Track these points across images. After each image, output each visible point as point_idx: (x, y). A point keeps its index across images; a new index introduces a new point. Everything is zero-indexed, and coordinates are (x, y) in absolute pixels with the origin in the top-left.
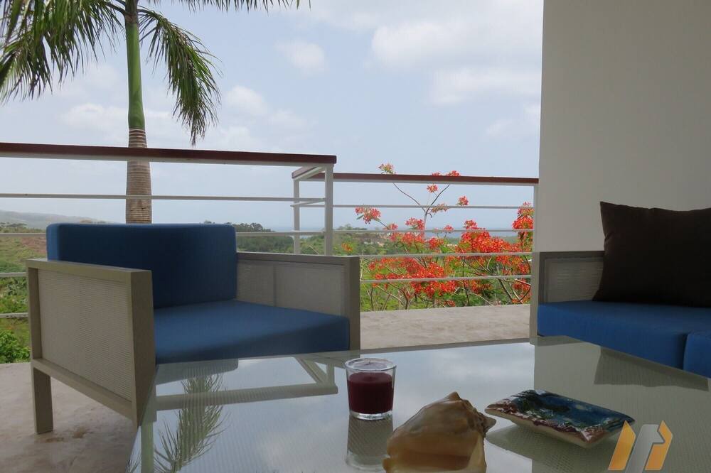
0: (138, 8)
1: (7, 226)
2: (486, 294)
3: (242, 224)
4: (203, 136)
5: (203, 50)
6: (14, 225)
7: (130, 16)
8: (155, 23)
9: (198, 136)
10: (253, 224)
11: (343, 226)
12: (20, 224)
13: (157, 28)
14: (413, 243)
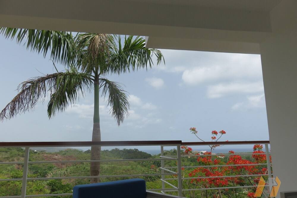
0: (99, 78)
1: (39, 152)
2: (242, 184)
3: (130, 149)
4: (122, 122)
5: (122, 90)
6: (42, 151)
7: (96, 81)
8: (105, 82)
9: (121, 122)
10: (135, 149)
11: (172, 149)
12: (44, 151)
13: (106, 84)
14: (207, 162)
